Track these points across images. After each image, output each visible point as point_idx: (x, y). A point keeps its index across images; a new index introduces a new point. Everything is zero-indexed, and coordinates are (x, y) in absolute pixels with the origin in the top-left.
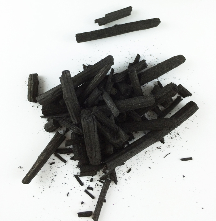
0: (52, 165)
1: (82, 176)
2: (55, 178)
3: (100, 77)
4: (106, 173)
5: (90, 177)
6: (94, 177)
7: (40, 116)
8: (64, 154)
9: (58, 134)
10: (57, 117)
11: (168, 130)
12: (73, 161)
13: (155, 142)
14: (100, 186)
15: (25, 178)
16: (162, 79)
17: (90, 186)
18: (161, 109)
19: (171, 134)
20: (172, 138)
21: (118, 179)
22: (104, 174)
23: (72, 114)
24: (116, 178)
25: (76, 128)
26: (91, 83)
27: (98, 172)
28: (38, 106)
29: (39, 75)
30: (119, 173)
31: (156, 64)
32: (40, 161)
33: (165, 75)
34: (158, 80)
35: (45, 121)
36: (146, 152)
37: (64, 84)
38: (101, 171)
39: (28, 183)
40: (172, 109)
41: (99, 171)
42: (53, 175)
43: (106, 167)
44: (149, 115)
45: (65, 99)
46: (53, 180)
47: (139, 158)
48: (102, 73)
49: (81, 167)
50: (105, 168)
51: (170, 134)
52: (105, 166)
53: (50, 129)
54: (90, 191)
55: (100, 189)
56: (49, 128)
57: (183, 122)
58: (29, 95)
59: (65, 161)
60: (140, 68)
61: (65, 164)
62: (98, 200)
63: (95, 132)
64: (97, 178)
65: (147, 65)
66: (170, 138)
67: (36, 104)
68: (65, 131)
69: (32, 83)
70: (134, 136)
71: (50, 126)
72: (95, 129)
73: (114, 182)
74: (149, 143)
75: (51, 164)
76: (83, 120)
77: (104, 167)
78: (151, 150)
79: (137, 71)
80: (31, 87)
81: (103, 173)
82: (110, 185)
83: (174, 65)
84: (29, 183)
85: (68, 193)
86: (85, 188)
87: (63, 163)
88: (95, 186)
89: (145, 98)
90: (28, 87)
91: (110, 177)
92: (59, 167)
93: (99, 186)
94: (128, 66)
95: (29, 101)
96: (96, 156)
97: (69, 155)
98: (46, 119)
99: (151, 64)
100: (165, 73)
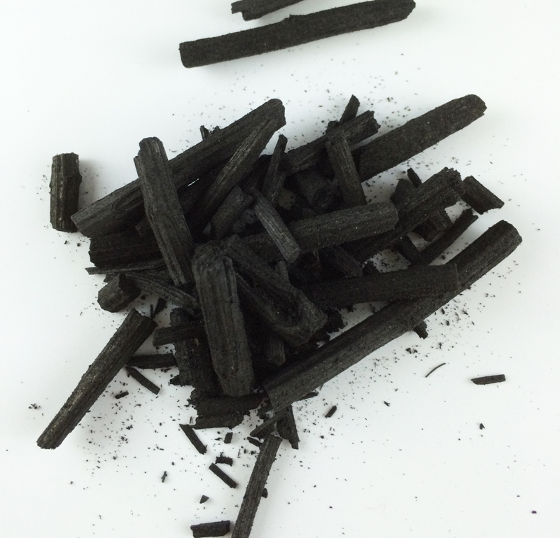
0: (122, 399)
1: (203, 428)
2: (128, 434)
3: (246, 155)
4: (268, 418)
5: (226, 431)
6: (235, 430)
7: (86, 269)
8: (154, 368)
9: (133, 317)
10: (130, 269)
11: (438, 300)
12: (178, 387)
13: (401, 332)
14: (252, 453)
15: (45, 433)
16: (419, 164)
17: (224, 455)
18: (417, 246)
19: (446, 313)
20: (448, 323)
21: (300, 435)
22: (262, 421)
23: (169, 258)
24: (296, 431)
25: (181, 294)
26: (223, 173)
27: (246, 417)
28: (79, 242)
29: (80, 158)
30: (302, 417)
31: (403, 122)
32: (86, 387)
33: (428, 151)
34: (409, 168)
35: (99, 282)
36: (377, 362)
37: (147, 176)
38: (253, 413)
39: (54, 447)
40: (449, 245)
41: (249, 414)
42: (122, 426)
43: (268, 402)
44: (386, 262)
45: (151, 218)
46: (123, 438)
47: (359, 379)
48: (253, 145)
49: (199, 403)
50: (265, 404)
51: (443, 312)
52: (266, 402)
53: (112, 301)
54: (224, 467)
55: (252, 461)
56: (109, 298)
57: (478, 278)
58: (55, 211)
59: (155, 389)
60: (358, 132)
61: (156, 396)
62: (247, 492)
63: (231, 302)
64: (242, 431)
65: (379, 126)
66: (444, 323)
67: (75, 238)
68: (154, 308)
69: (62, 179)
70: (344, 321)
71: (113, 295)
72: (233, 294)
73: (291, 442)
74: (384, 336)
75: (118, 397)
76: (198, 269)
77: (263, 402)
78: (391, 356)
79: (352, 140)
80: (58, 190)
81: (258, 418)
82: (280, 451)
83: (453, 123)
84: (58, 446)
85: (165, 475)
86: (210, 459)
87: (149, 394)
88: (239, 453)
89: (372, 211)
90: (51, 190)
91: (279, 431)
92: (140, 405)
93: (248, 455)
94: (326, 129)
95: (53, 228)
96: (237, 370)
97: (165, 371)
98: (103, 277)
99: (390, 124)
100: (429, 146)
